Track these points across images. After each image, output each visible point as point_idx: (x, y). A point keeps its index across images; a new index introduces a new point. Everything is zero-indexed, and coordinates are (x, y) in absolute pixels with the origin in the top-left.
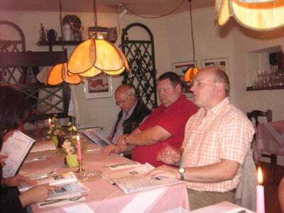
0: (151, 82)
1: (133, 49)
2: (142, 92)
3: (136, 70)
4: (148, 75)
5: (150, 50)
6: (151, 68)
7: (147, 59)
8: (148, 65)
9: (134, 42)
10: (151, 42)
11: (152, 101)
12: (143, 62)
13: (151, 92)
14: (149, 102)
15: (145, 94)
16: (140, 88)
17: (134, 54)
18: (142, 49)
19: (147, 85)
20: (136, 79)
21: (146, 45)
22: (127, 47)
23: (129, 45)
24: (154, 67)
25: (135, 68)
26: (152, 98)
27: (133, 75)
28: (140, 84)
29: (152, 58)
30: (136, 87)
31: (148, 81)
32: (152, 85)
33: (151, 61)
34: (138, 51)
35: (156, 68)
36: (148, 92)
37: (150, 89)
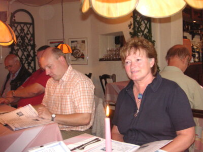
0: (32, 53)
1: (19, 28)
2: (25, 60)
3: (20, 44)
4: (30, 48)
5: (31, 30)
6: (32, 43)
7: (29, 36)
8: (30, 40)
9: (19, 23)
10: (33, 24)
11: (32, 67)
12: (26, 38)
13: (31, 61)
14: (30, 68)
15: (27, 62)
16: (24, 57)
17: (19, 32)
18: (25, 28)
19: (29, 55)
20: (20, 51)
21: (28, 26)
22: (14, 26)
23: (16, 25)
24: (34, 42)
25: (20, 42)
26: (32, 65)
27: (18, 48)
28: (23, 54)
29: (33, 35)
30: (20, 57)
31: (29, 52)
32: (32, 55)
33: (32, 38)
34: (22, 30)
35: (35, 43)
36: (29, 61)
37: (31, 58)
